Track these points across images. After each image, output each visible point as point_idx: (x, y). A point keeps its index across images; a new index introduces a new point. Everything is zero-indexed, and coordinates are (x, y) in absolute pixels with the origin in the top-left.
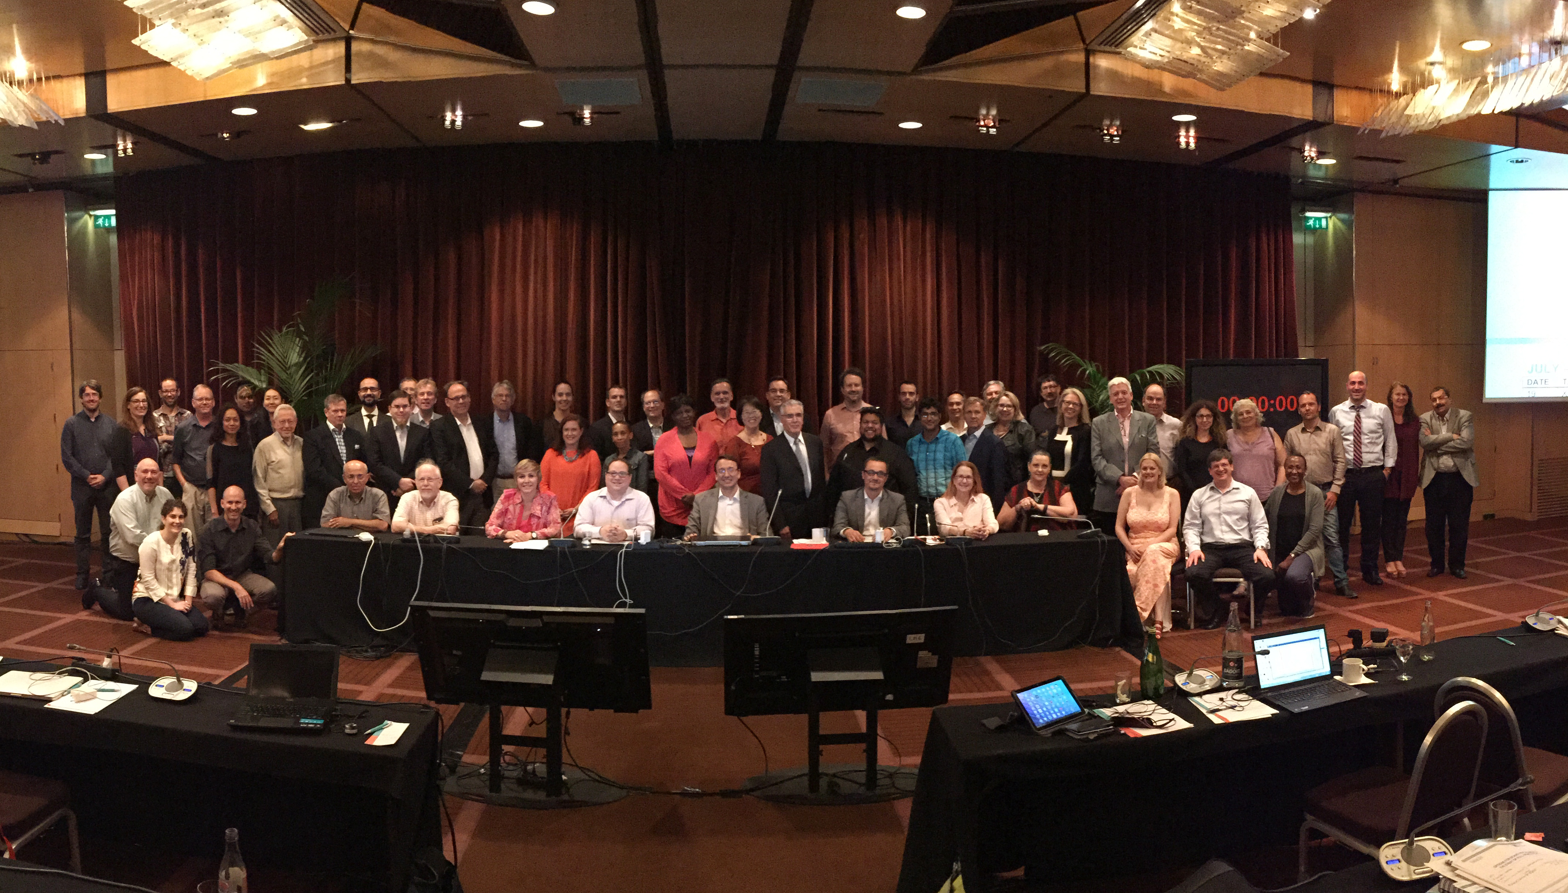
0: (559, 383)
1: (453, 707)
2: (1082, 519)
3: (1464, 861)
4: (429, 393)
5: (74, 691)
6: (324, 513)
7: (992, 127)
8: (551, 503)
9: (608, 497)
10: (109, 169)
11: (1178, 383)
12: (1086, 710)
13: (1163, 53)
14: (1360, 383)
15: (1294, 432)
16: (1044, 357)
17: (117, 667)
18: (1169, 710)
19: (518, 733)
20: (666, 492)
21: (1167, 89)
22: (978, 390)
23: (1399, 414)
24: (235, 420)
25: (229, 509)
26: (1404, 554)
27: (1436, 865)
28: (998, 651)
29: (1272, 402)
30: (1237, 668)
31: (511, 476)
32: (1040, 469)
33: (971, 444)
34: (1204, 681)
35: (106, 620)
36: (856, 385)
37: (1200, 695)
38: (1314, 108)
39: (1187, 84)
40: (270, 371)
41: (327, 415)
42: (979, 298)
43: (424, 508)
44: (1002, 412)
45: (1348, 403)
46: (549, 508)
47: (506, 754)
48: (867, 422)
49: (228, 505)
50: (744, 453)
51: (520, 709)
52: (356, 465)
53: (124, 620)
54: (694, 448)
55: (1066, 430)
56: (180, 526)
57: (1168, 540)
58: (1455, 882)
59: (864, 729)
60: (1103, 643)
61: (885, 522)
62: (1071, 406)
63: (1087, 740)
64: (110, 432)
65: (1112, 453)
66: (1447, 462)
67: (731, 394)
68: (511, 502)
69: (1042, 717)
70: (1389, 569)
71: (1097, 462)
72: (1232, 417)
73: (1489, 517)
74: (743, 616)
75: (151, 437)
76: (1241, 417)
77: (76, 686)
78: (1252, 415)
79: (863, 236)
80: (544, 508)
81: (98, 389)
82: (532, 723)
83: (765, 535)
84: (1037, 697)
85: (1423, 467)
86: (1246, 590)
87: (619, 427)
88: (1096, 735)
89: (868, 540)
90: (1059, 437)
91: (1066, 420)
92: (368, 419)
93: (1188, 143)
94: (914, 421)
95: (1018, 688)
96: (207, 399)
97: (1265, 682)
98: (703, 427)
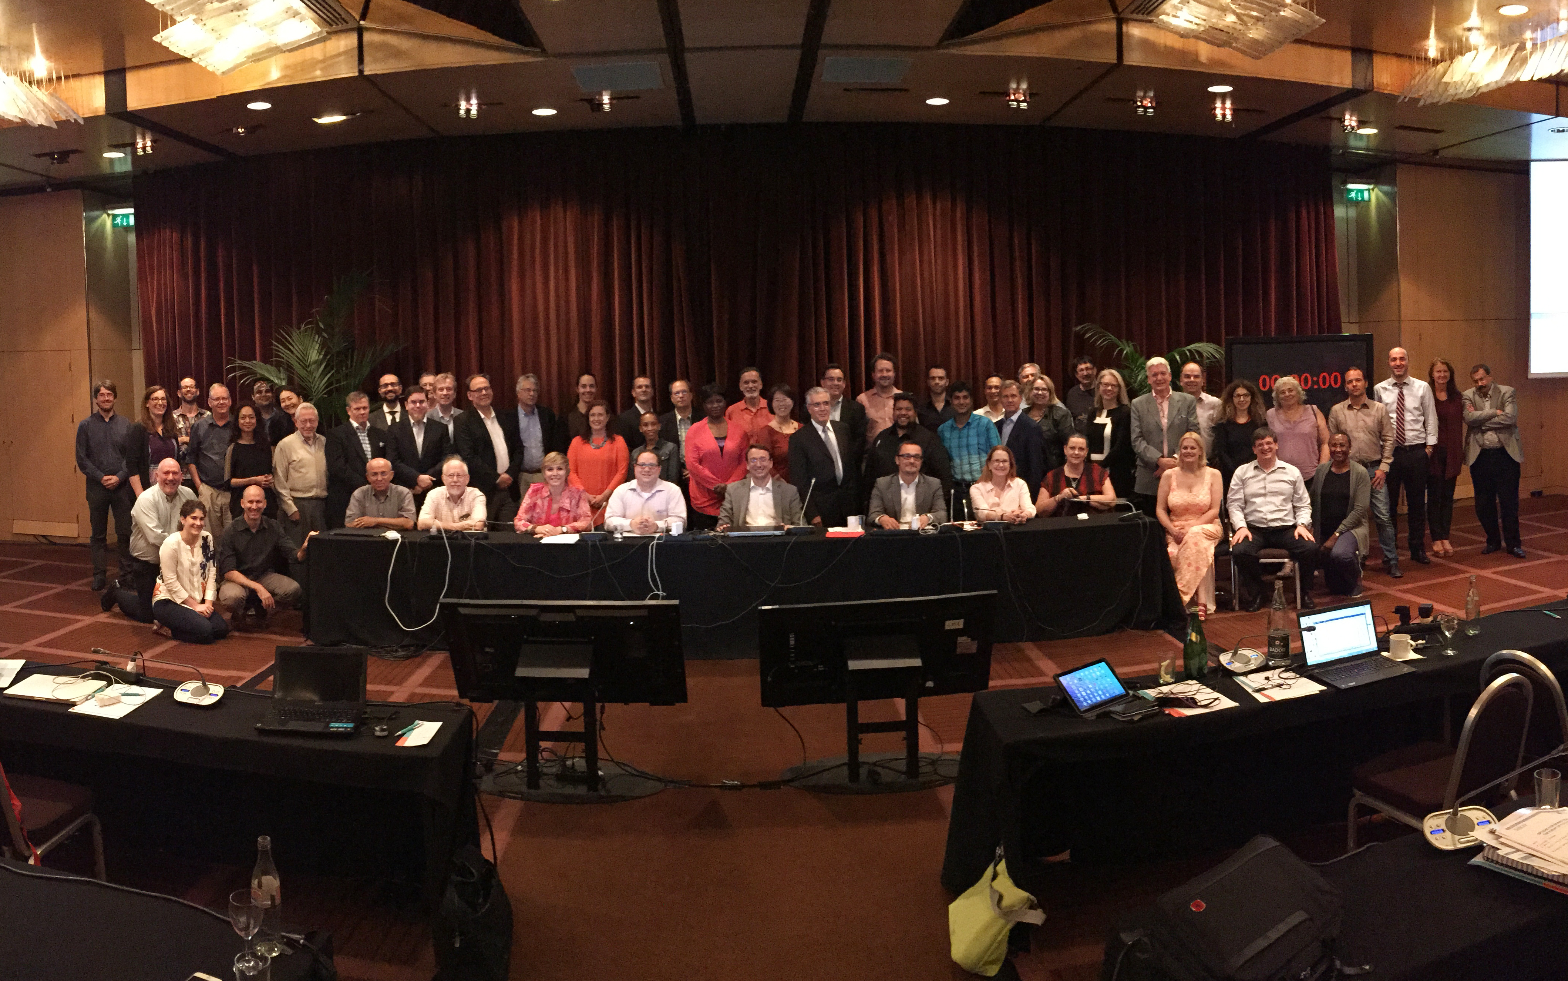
0: (583, 374)
1: (486, 705)
2: (1123, 501)
3: (1508, 829)
4: (448, 389)
5: (99, 695)
6: (348, 512)
7: (1023, 101)
8: (580, 497)
9: (639, 490)
10: (127, 167)
11: (1218, 361)
12: (1131, 692)
13: (1198, 21)
14: (1402, 359)
15: (1340, 409)
16: (1080, 336)
17: (142, 671)
18: (1213, 689)
19: (556, 729)
20: (698, 483)
21: (1203, 58)
22: (1012, 373)
23: (1442, 390)
24: (250, 417)
25: (249, 509)
26: (1451, 532)
27: (1481, 834)
28: (1038, 637)
29: (1315, 379)
30: (1283, 646)
31: (539, 471)
32: (1077, 452)
33: (1008, 429)
34: (1250, 661)
35: (125, 622)
36: (888, 371)
37: (1245, 674)
38: (1353, 76)
39: (1223, 53)
40: (289, 369)
41: (350, 413)
42: (1013, 280)
43: (452, 504)
44: (1037, 396)
45: (1392, 380)
46: (579, 501)
47: (544, 750)
48: (900, 409)
49: (249, 505)
50: (776, 442)
51: (557, 704)
52: (379, 463)
53: (144, 622)
54: (725, 438)
55: (1105, 413)
56: (200, 528)
57: (1211, 522)
58: (1498, 849)
59: (904, 718)
60: (1144, 626)
61: (922, 508)
62: (1110, 388)
63: (1132, 722)
64: (125, 432)
65: (1150, 435)
66: (1491, 438)
67: (760, 382)
68: (539, 496)
69: (1086, 700)
70: (1436, 548)
71: (1137, 443)
72: (1274, 395)
73: (1536, 494)
74: (777, 607)
75: (170, 438)
76: (1282, 396)
77: (100, 690)
78: (1293, 393)
79: (893, 219)
80: (574, 502)
81: (113, 389)
82: (569, 718)
83: (799, 524)
84: (1080, 679)
85: (1468, 444)
86: (1291, 571)
87: (649, 418)
88: (1140, 716)
89: (904, 527)
90: (1098, 420)
91: (1104, 402)
92: (390, 415)
93: (1224, 116)
94: (945, 406)
95: (1059, 672)
96: (223, 398)
97: (1312, 659)
98: (733, 416)
